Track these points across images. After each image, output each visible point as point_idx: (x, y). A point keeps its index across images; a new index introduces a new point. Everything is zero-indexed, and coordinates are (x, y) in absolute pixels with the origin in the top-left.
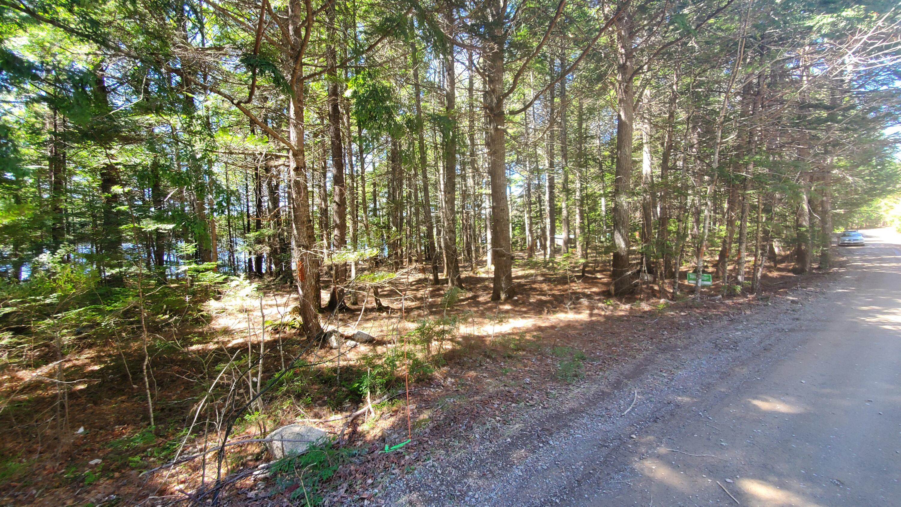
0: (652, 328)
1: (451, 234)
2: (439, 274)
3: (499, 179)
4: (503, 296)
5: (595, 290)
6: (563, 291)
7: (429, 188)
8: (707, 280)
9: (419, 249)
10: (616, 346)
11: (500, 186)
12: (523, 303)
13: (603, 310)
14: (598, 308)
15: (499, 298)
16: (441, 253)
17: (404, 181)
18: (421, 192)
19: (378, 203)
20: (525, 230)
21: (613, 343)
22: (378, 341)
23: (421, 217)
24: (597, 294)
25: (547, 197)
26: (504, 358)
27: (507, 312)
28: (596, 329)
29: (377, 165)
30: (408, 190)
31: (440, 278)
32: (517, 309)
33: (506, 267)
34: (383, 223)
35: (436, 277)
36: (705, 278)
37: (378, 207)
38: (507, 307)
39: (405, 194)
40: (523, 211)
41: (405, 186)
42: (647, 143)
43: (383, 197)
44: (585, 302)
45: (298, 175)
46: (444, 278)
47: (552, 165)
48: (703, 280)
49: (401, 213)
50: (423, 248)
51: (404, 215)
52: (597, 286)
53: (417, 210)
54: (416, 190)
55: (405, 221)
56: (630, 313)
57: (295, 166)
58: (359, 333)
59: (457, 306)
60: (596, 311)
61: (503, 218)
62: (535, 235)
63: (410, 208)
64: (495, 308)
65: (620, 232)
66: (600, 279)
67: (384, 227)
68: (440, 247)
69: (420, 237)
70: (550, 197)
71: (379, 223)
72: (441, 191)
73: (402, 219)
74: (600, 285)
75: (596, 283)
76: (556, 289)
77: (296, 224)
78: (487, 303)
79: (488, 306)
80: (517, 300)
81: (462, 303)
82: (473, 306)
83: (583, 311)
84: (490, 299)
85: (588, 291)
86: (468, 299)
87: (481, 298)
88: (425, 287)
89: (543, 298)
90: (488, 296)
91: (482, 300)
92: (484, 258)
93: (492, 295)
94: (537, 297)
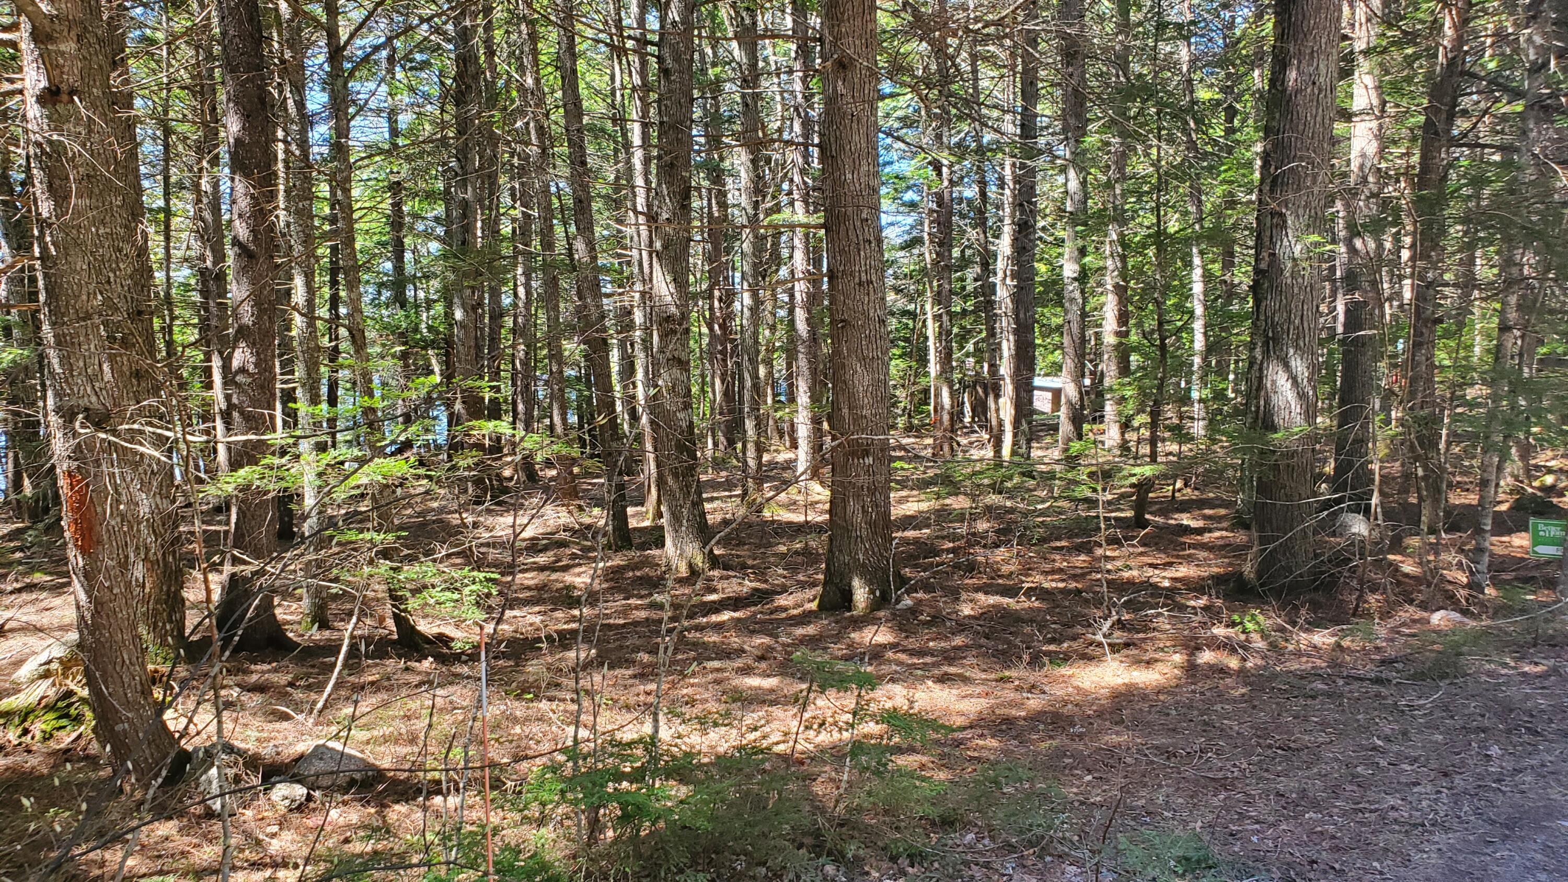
0: (1432, 726)
1: (676, 372)
2: (630, 510)
4: (861, 594)
5: (1183, 571)
6: (1074, 577)
7: (595, 206)
9: (557, 419)
10: (1316, 805)
12: (936, 620)
13: (1233, 651)
14: (1216, 644)
15: (846, 600)
16: (639, 438)
17: (503, 179)
18: (565, 224)
19: (408, 256)
20: (923, 360)
21: (1303, 793)
22: (395, 782)
23: (566, 310)
24: (1197, 587)
25: (1004, 246)
26: (894, 859)
27: (877, 653)
28: (1223, 732)
29: (405, 120)
30: (517, 213)
31: (633, 523)
32: (912, 643)
34: (430, 328)
35: (620, 518)
37: (409, 268)
38: (882, 636)
39: (506, 229)
40: (921, 293)
41: (506, 200)
42: (1366, 53)
43: (428, 235)
44: (1163, 620)
45: (56, 122)
46: (647, 523)
47: (1028, 128)
49: (495, 294)
50: (573, 419)
51: (506, 301)
52: (1189, 559)
53: (552, 284)
54: (548, 210)
55: (509, 322)
56: (1334, 664)
57: (44, 83)
58: (319, 752)
59: (700, 628)
60: (1206, 657)
62: (957, 376)
63: (527, 275)
64: (838, 638)
65: (1287, 366)
66: (1200, 531)
67: (433, 344)
68: (634, 417)
69: (565, 382)
70: (1015, 240)
71: (416, 330)
72: (636, 212)
73: (498, 315)
74: (1202, 554)
75: (1183, 546)
76: (1048, 567)
77: (53, 324)
78: (805, 618)
79: (811, 630)
80: (913, 611)
81: (714, 618)
82: (753, 632)
83: (1159, 655)
84: (814, 606)
85: (1163, 578)
86: (735, 603)
87: (782, 601)
88: (585, 555)
89: (1005, 601)
90: (810, 593)
91: (785, 609)
92: (784, 456)
93: (819, 589)
94: (981, 596)
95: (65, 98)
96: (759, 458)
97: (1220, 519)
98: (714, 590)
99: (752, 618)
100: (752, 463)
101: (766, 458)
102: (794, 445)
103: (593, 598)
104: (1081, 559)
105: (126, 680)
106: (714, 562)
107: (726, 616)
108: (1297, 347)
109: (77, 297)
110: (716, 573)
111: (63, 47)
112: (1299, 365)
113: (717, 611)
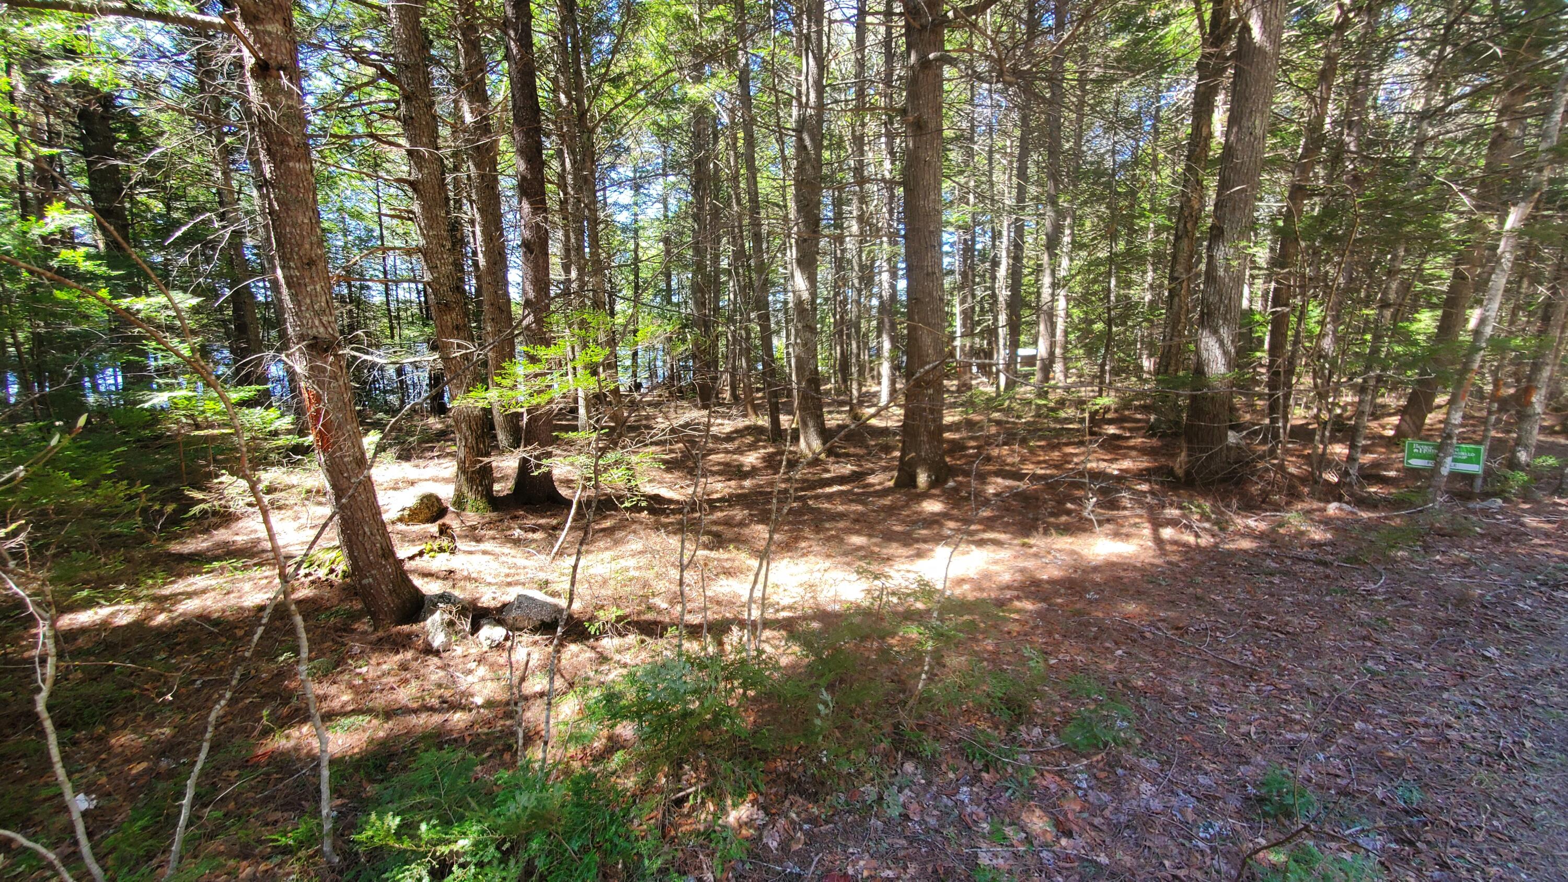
1: (808, 334)
2: (782, 418)
3: (926, 196)
4: (922, 479)
5: (1126, 464)
8: (1468, 461)
11: (927, 215)
12: (971, 496)
14: (1170, 523)
15: (913, 482)
24: (1138, 476)
27: (933, 521)
31: (784, 425)
32: (958, 513)
33: (932, 411)
35: (775, 422)
36: (1464, 455)
38: (933, 506)
44: (1128, 501)
46: (792, 426)
48: (1455, 460)
52: (1127, 456)
58: (519, 602)
59: (817, 497)
60: (1167, 532)
61: (930, 294)
64: (905, 507)
66: (1125, 438)
74: (1134, 453)
75: (1120, 448)
76: (1035, 459)
77: (282, 268)
78: (886, 492)
79: (887, 501)
80: (956, 490)
81: (828, 490)
82: (852, 501)
83: (1133, 530)
84: (891, 483)
85: (1114, 469)
86: (841, 480)
87: (872, 479)
88: (753, 447)
89: (1016, 483)
90: (887, 475)
91: (873, 485)
92: (874, 389)
93: (896, 474)
94: (999, 480)
95: (274, 72)
96: (859, 390)
97: (1139, 429)
98: (828, 471)
99: (850, 492)
100: (855, 393)
101: (864, 389)
102: (879, 383)
103: (753, 472)
104: (1056, 454)
105: (368, 547)
106: (830, 452)
107: (835, 488)
108: (1225, 319)
109: (300, 246)
110: (831, 459)
111: (269, 28)
112: (1224, 332)
113: (830, 485)
